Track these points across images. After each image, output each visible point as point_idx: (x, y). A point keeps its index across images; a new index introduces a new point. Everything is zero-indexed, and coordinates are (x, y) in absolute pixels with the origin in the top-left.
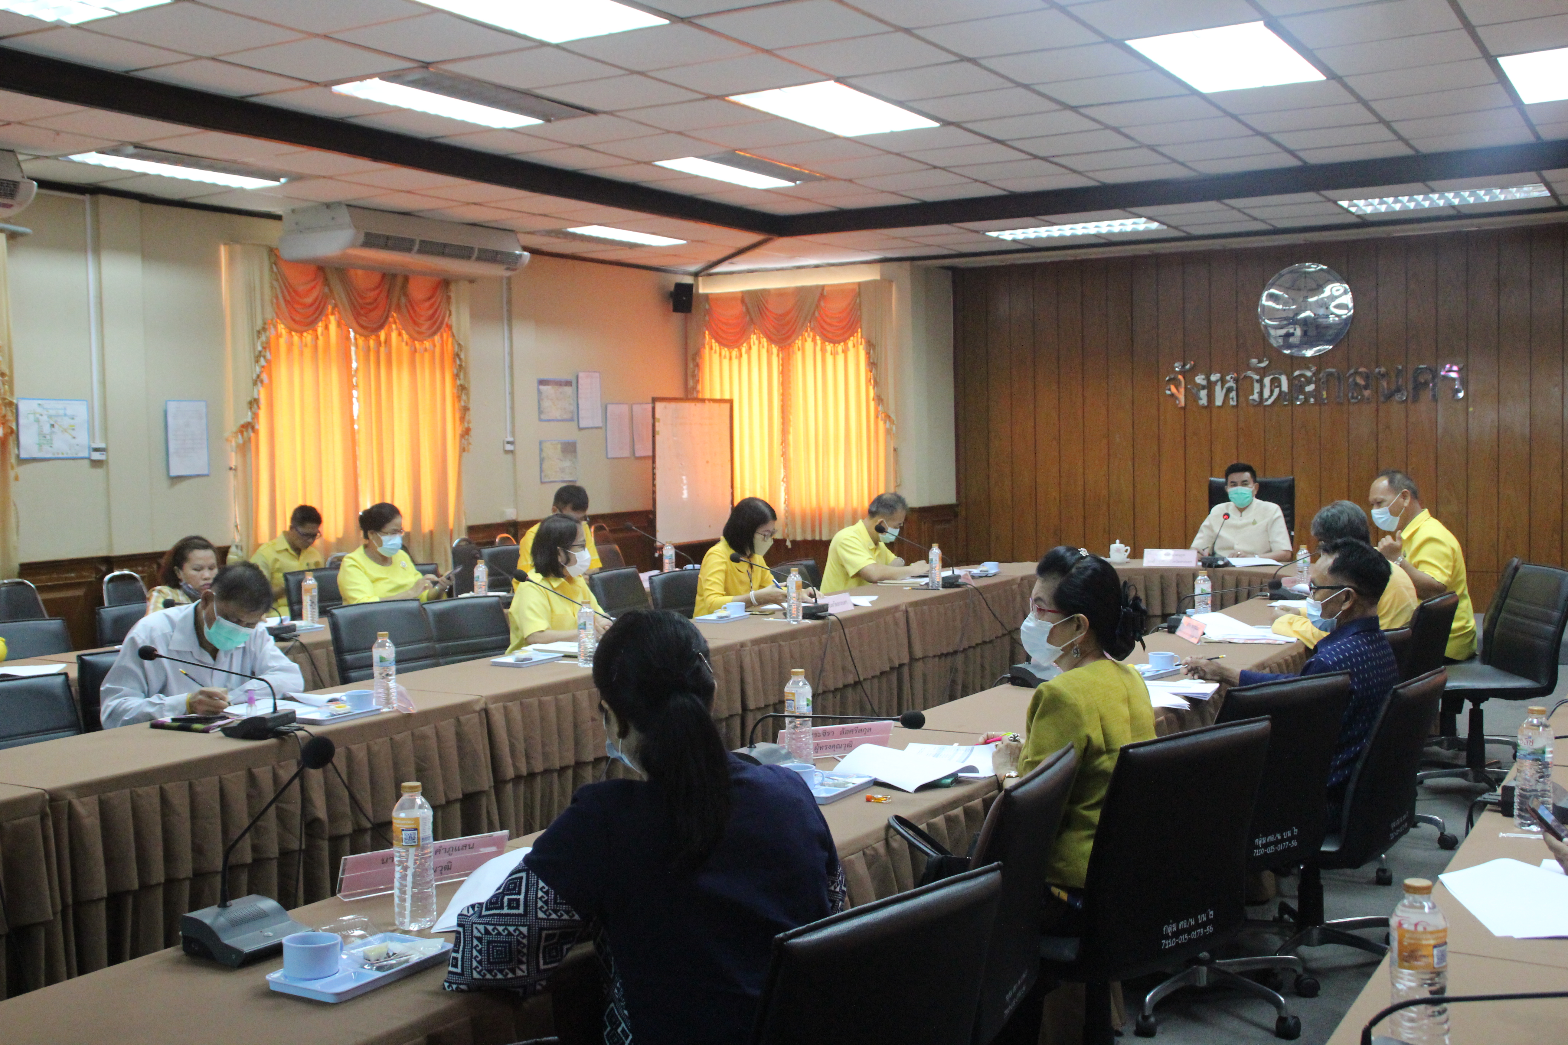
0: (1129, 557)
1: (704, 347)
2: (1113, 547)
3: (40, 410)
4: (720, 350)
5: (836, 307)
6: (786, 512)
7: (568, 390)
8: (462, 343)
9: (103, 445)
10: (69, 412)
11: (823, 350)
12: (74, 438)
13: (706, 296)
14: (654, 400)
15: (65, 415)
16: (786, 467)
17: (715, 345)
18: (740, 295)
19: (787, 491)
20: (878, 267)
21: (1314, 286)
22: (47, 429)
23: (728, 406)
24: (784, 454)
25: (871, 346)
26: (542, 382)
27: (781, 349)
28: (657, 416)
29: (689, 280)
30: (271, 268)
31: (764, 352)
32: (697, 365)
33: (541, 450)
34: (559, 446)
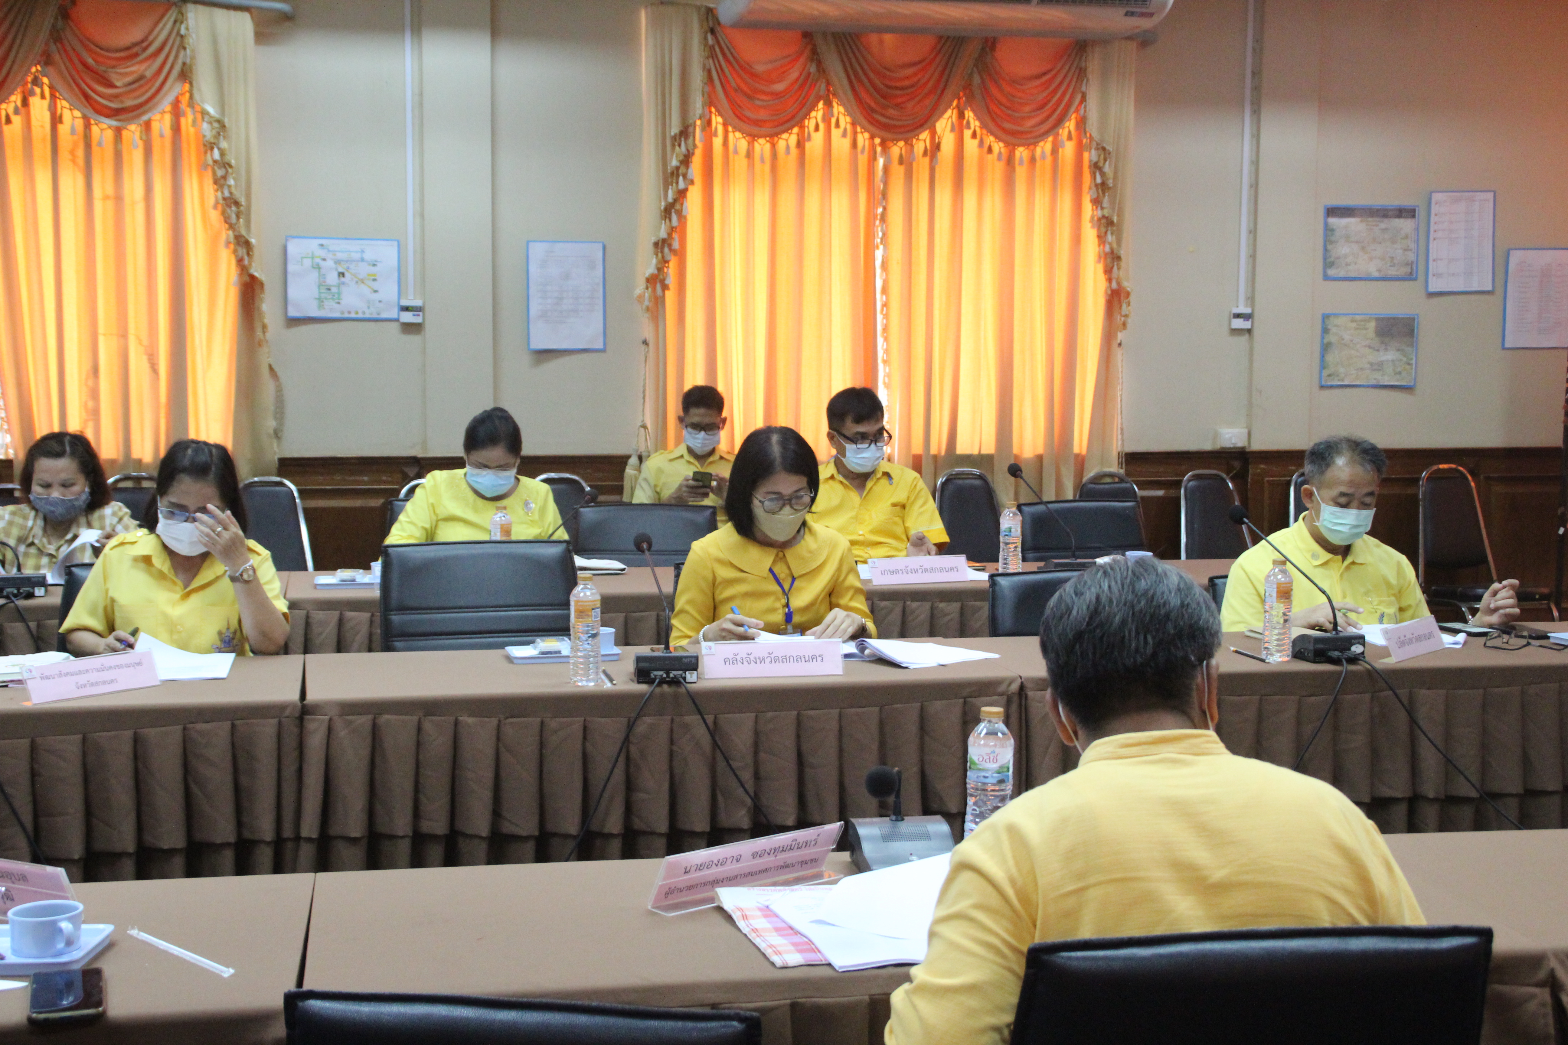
3: (322, 253)
7: (1405, 225)
8: (1109, 148)
9: (418, 303)
10: (368, 256)
12: (376, 291)
15: (362, 260)
22: (332, 278)
26: (1332, 211)
30: (706, 38)
33: (1325, 331)
34: (1372, 325)
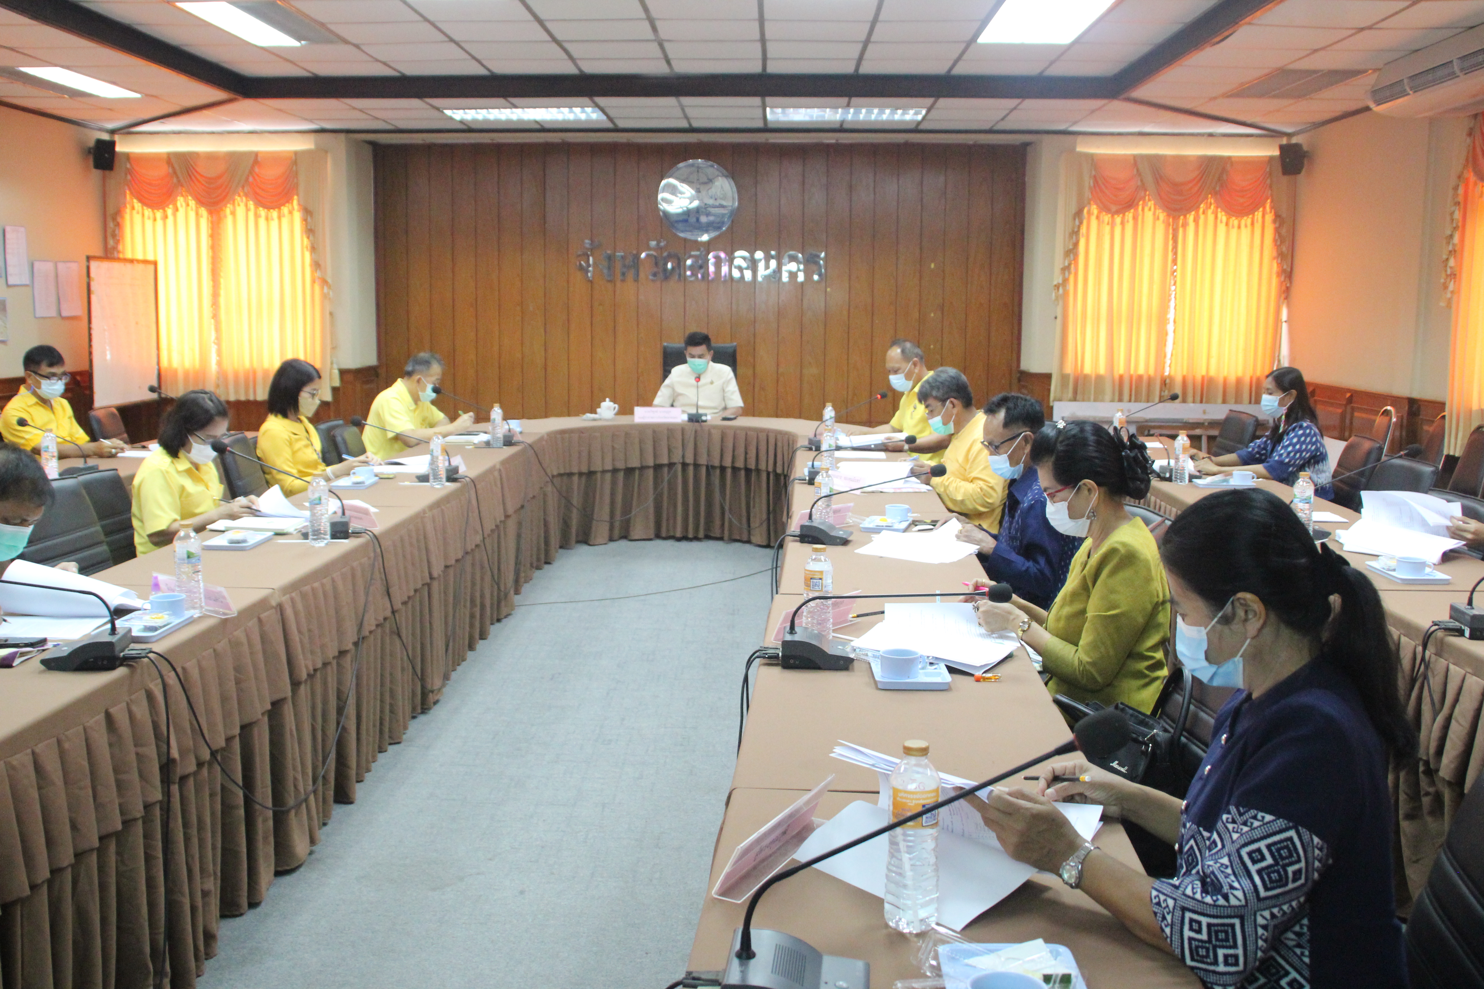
0: (617, 414)
1: (125, 207)
2: (603, 404)
4: (143, 209)
5: (270, 173)
6: (218, 373)
11: (257, 216)
13: (127, 156)
14: (89, 258)
16: (218, 329)
17: (137, 205)
18: (165, 157)
19: (219, 353)
20: (312, 136)
21: (705, 180)
23: (152, 267)
24: (215, 316)
25: (307, 212)
27: (210, 213)
28: (92, 275)
29: (106, 137)
31: (192, 215)
32: (118, 225)
